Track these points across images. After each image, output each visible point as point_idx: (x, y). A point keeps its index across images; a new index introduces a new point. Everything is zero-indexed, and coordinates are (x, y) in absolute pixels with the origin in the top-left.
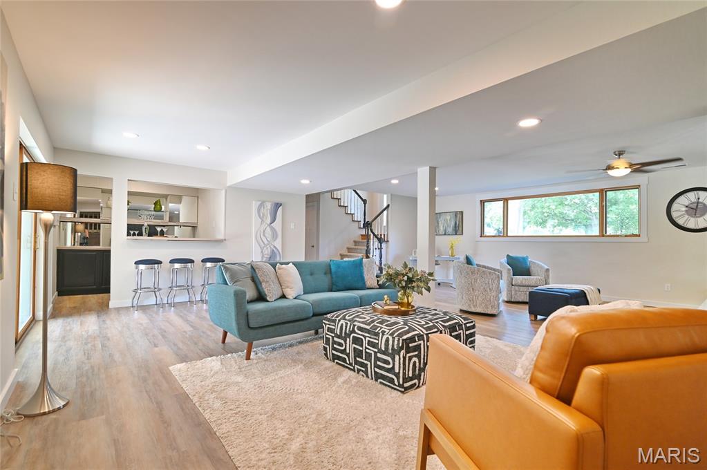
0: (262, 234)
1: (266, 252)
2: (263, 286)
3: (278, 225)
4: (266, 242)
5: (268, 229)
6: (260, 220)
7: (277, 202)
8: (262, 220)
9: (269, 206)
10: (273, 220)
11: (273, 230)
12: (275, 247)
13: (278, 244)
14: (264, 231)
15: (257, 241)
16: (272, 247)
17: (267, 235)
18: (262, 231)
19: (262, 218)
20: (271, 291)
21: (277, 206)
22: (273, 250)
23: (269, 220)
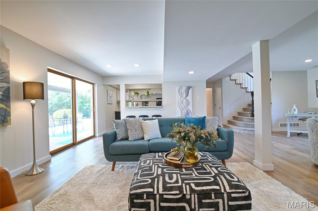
0: (181, 103)
1: (184, 112)
2: (128, 132)
3: (190, 98)
4: (183, 107)
5: (184, 101)
6: (180, 96)
7: (189, 86)
8: (181, 96)
9: (184, 88)
10: (187, 95)
11: (187, 101)
12: (188, 109)
13: (190, 107)
14: (182, 101)
15: (179, 107)
16: (187, 109)
17: (184, 104)
18: (181, 101)
19: (181, 95)
20: (132, 135)
21: (189, 88)
22: (187, 111)
23: (184, 96)
